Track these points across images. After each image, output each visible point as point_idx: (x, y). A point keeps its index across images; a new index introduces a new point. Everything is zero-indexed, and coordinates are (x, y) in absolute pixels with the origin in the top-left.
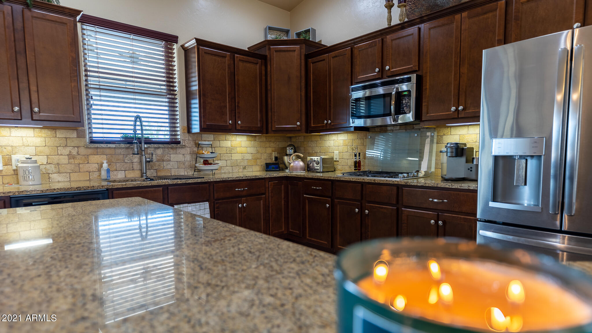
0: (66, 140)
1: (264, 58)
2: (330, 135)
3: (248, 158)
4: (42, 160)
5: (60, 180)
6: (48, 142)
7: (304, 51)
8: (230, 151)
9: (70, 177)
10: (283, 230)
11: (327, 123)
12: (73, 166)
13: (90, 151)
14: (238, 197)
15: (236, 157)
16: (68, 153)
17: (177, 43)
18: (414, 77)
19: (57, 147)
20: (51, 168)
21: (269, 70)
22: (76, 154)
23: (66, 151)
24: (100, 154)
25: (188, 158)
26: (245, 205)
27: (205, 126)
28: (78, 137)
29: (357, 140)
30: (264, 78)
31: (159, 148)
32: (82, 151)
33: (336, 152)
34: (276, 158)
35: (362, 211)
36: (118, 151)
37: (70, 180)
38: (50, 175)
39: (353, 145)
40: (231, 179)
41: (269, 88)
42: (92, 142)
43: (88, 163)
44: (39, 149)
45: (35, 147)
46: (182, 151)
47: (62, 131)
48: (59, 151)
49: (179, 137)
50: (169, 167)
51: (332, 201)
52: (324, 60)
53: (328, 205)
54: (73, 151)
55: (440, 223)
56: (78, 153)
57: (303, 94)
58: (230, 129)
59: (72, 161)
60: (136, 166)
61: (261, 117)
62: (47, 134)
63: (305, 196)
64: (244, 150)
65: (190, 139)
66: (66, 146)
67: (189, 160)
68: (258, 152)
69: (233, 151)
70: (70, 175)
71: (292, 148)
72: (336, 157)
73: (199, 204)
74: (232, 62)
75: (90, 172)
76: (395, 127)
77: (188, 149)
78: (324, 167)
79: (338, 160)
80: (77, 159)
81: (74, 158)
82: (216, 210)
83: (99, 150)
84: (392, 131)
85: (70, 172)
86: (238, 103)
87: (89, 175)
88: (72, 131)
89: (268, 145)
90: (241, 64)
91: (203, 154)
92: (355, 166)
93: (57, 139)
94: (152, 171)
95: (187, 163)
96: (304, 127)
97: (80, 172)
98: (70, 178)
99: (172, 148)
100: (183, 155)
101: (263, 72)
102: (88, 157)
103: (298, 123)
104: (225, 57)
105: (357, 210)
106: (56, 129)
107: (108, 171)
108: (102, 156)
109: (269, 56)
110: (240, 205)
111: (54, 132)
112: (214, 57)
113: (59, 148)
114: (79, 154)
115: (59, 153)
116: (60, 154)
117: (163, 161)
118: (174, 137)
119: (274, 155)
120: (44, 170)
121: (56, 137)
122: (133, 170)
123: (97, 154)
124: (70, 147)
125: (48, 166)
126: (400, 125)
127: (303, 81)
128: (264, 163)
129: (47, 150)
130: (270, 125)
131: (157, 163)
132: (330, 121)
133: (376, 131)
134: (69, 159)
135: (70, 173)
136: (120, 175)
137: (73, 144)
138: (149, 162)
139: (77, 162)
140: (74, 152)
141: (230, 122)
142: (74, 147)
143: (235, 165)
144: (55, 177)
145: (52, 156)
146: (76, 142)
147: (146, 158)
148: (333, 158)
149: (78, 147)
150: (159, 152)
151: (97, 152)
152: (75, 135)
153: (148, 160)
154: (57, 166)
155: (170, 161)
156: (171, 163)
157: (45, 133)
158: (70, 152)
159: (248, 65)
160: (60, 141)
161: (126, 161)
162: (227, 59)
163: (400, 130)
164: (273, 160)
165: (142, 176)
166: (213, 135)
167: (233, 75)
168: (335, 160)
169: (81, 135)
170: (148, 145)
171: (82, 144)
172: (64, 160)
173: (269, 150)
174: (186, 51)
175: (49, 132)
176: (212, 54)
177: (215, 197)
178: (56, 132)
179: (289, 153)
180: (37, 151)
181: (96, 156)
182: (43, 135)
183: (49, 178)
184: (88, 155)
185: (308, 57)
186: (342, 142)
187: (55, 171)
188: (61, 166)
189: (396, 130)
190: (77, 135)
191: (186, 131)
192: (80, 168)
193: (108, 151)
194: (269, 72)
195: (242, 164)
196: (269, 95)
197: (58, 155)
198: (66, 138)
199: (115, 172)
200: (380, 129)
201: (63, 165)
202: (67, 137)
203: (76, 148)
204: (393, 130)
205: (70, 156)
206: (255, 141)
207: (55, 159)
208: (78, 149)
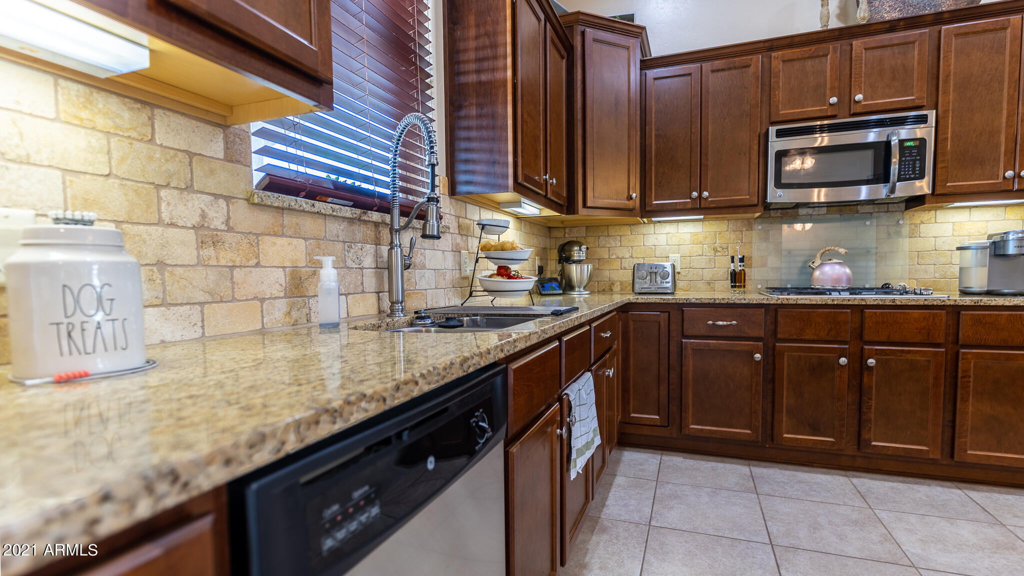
0: (190, 164)
2: (658, 224)
5: (168, 338)
6: (122, 159)
9: (203, 321)
12: (212, 275)
13: (264, 219)
14: (605, 354)
16: (195, 220)
18: (932, 115)
19: (158, 187)
22: (223, 227)
23: (190, 210)
24: (290, 233)
25: (450, 260)
26: (612, 371)
28: (229, 156)
29: (727, 232)
32: (244, 217)
33: (673, 256)
34: (541, 270)
36: (331, 229)
37: (203, 333)
39: (715, 243)
43: (258, 265)
44: (79, 185)
45: (59, 173)
47: (177, 121)
48: (163, 206)
50: (423, 284)
54: (211, 214)
56: (227, 222)
58: (541, 195)
59: (209, 252)
60: (369, 280)
62: (118, 121)
63: (685, 340)
65: (452, 212)
66: (189, 188)
67: (452, 265)
70: (202, 312)
75: (262, 300)
76: (816, 209)
80: (227, 245)
81: (216, 243)
83: (285, 219)
84: (809, 217)
85: (202, 299)
87: (262, 311)
88: (209, 128)
89: (532, 240)
93: (156, 153)
95: (448, 276)
97: (234, 300)
98: (203, 327)
102: (258, 241)
104: (540, 20)
106: (152, 106)
108: (295, 241)
109: (579, 49)
110: (608, 373)
111: (144, 116)
113: (163, 193)
114: (230, 229)
115: (166, 217)
116: (167, 220)
119: (537, 262)
121: (152, 140)
122: (363, 292)
123: (283, 235)
124: (204, 197)
126: (827, 206)
127: (638, 112)
129: (117, 198)
132: (706, 194)
133: (773, 217)
134: (202, 244)
135: (202, 304)
137: (212, 185)
139: (225, 258)
140: (217, 217)
141: (545, 177)
142: (216, 196)
145: (136, 227)
146: (223, 178)
149: (228, 199)
151: (283, 226)
152: (218, 147)
154: (157, 275)
155: (424, 267)
156: (427, 273)
157: (108, 114)
158: (203, 216)
160: (167, 160)
161: (350, 263)
162: (541, 24)
163: (827, 214)
164: (537, 272)
166: (478, 208)
169: (236, 152)
171: (240, 190)
172: (183, 247)
175: (127, 115)
178: (151, 119)
179: (578, 258)
180: (69, 192)
181: (280, 241)
182: (102, 122)
184: (257, 235)
186: (688, 237)
187: (147, 296)
188: (172, 273)
189: (819, 215)
190: (225, 146)
191: (447, 191)
192: (233, 283)
193: (307, 225)
194: (579, 83)
197: (160, 223)
198: (191, 155)
200: (781, 214)
201: (180, 270)
202: (193, 149)
203: (222, 203)
204: (811, 215)
205: (204, 233)
207: (152, 243)
208: (228, 206)
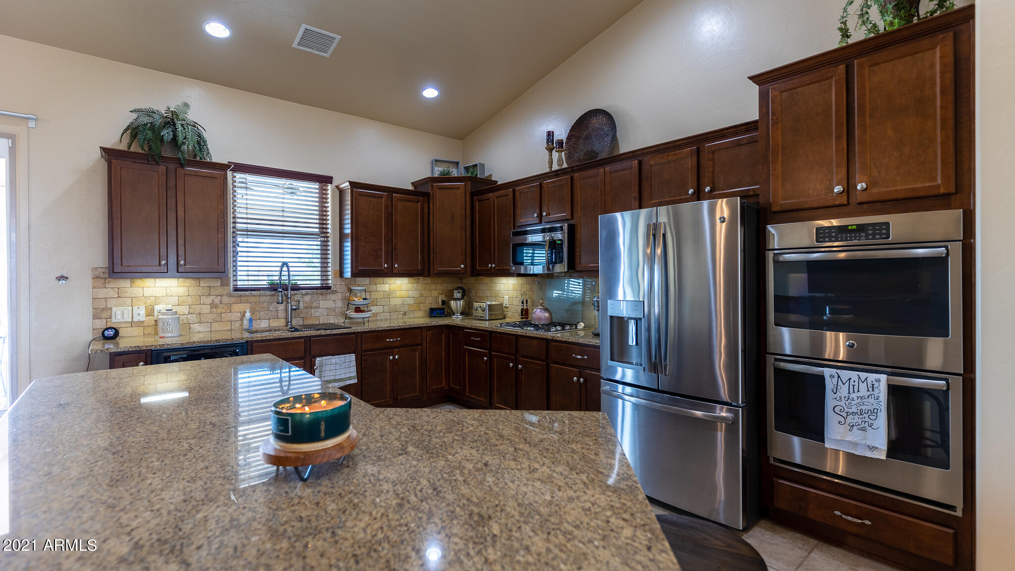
0: (210, 289)
1: (426, 195)
2: (499, 279)
3: (409, 302)
4: (184, 309)
5: (200, 330)
6: (192, 292)
7: (469, 188)
8: (388, 295)
9: (211, 327)
10: (444, 385)
11: (491, 267)
12: (214, 315)
13: (233, 300)
14: (390, 349)
15: (395, 302)
16: (210, 302)
17: (331, 184)
18: (566, 226)
19: (200, 296)
20: (192, 318)
21: (431, 208)
23: (209, 300)
24: (243, 302)
25: (339, 304)
26: (396, 357)
27: (357, 271)
28: (222, 285)
29: (526, 286)
30: (426, 216)
31: (306, 294)
32: (226, 299)
33: (506, 297)
34: (443, 302)
35: (516, 366)
36: (263, 299)
37: (211, 331)
38: (191, 325)
39: (521, 291)
40: (381, 329)
41: (431, 227)
42: (236, 289)
43: (230, 312)
44: (181, 299)
45: (178, 297)
46: (333, 297)
47: (206, 282)
48: (201, 300)
49: (330, 282)
50: (317, 314)
51: (490, 353)
52: (488, 199)
53: (485, 358)
54: (215, 300)
55: (582, 380)
56: (220, 302)
57: (468, 234)
58: (386, 273)
59: (214, 310)
60: (282, 314)
61: (423, 258)
62: (191, 284)
63: (465, 347)
64: (404, 293)
65: (342, 283)
66: (209, 295)
67: (340, 306)
68: (421, 295)
69: (392, 296)
70: (211, 325)
71: (459, 292)
72: (506, 302)
73: (344, 356)
74: (390, 202)
75: (232, 322)
77: (340, 295)
78: (490, 315)
79: (508, 306)
80: (220, 308)
81: (216, 307)
82: (363, 362)
83: (242, 299)
85: (211, 321)
86: (396, 245)
87: (231, 325)
88: (216, 281)
89: (433, 287)
90: (399, 203)
91: (354, 300)
92: (522, 315)
93: (201, 288)
94: (298, 319)
95: (337, 310)
96: (469, 269)
97: (221, 321)
98: (211, 329)
99: (321, 294)
100: (334, 301)
101: (426, 210)
102: (231, 306)
103: (462, 266)
104: (382, 198)
105: (511, 364)
106: (200, 278)
107: (251, 320)
108: (245, 304)
109: (431, 194)
110: (391, 357)
112: (369, 199)
114: (221, 303)
115: (202, 302)
117: (311, 308)
118: (325, 282)
119: (441, 298)
120: (185, 320)
121: (199, 286)
122: (278, 318)
123: (241, 303)
124: (213, 296)
125: (190, 316)
127: (469, 220)
128: (428, 309)
129: (190, 300)
130: (432, 268)
131: (305, 311)
132: (494, 265)
134: (211, 308)
135: (211, 323)
136: (264, 324)
137: (216, 293)
138: (295, 309)
139: (219, 311)
140: (217, 301)
141: (386, 266)
142: (217, 296)
143: (394, 310)
144: (196, 327)
145: (194, 306)
146: (220, 291)
147: (291, 306)
148: (502, 304)
149: (221, 296)
150: (307, 298)
152: (219, 283)
153: (294, 307)
154: (198, 316)
155: (319, 307)
156: (320, 310)
157: (189, 283)
158: (213, 301)
159: (408, 204)
160: (203, 290)
161: (271, 309)
162: (383, 199)
164: (440, 304)
165: (287, 325)
166: (368, 280)
167: (390, 216)
168: (504, 305)
169: (224, 284)
170: (295, 292)
171: (226, 292)
172: (206, 309)
173: (435, 293)
174: (341, 192)
175: (193, 282)
176: (367, 196)
177: (363, 348)
178: (199, 281)
179: (456, 297)
180: (178, 301)
181: (239, 305)
182: (187, 285)
183: (190, 328)
184: (231, 304)
185: (473, 194)
186: (511, 286)
187: (195, 321)
188: (203, 316)
190: (221, 283)
191: (338, 275)
192: (221, 317)
193: (252, 299)
194: (431, 211)
195: (402, 309)
196: (431, 235)
197: (200, 304)
198: (210, 287)
199: (259, 321)
201: (205, 315)
203: (219, 297)
205: (213, 305)
206: (418, 283)
207: (197, 308)
